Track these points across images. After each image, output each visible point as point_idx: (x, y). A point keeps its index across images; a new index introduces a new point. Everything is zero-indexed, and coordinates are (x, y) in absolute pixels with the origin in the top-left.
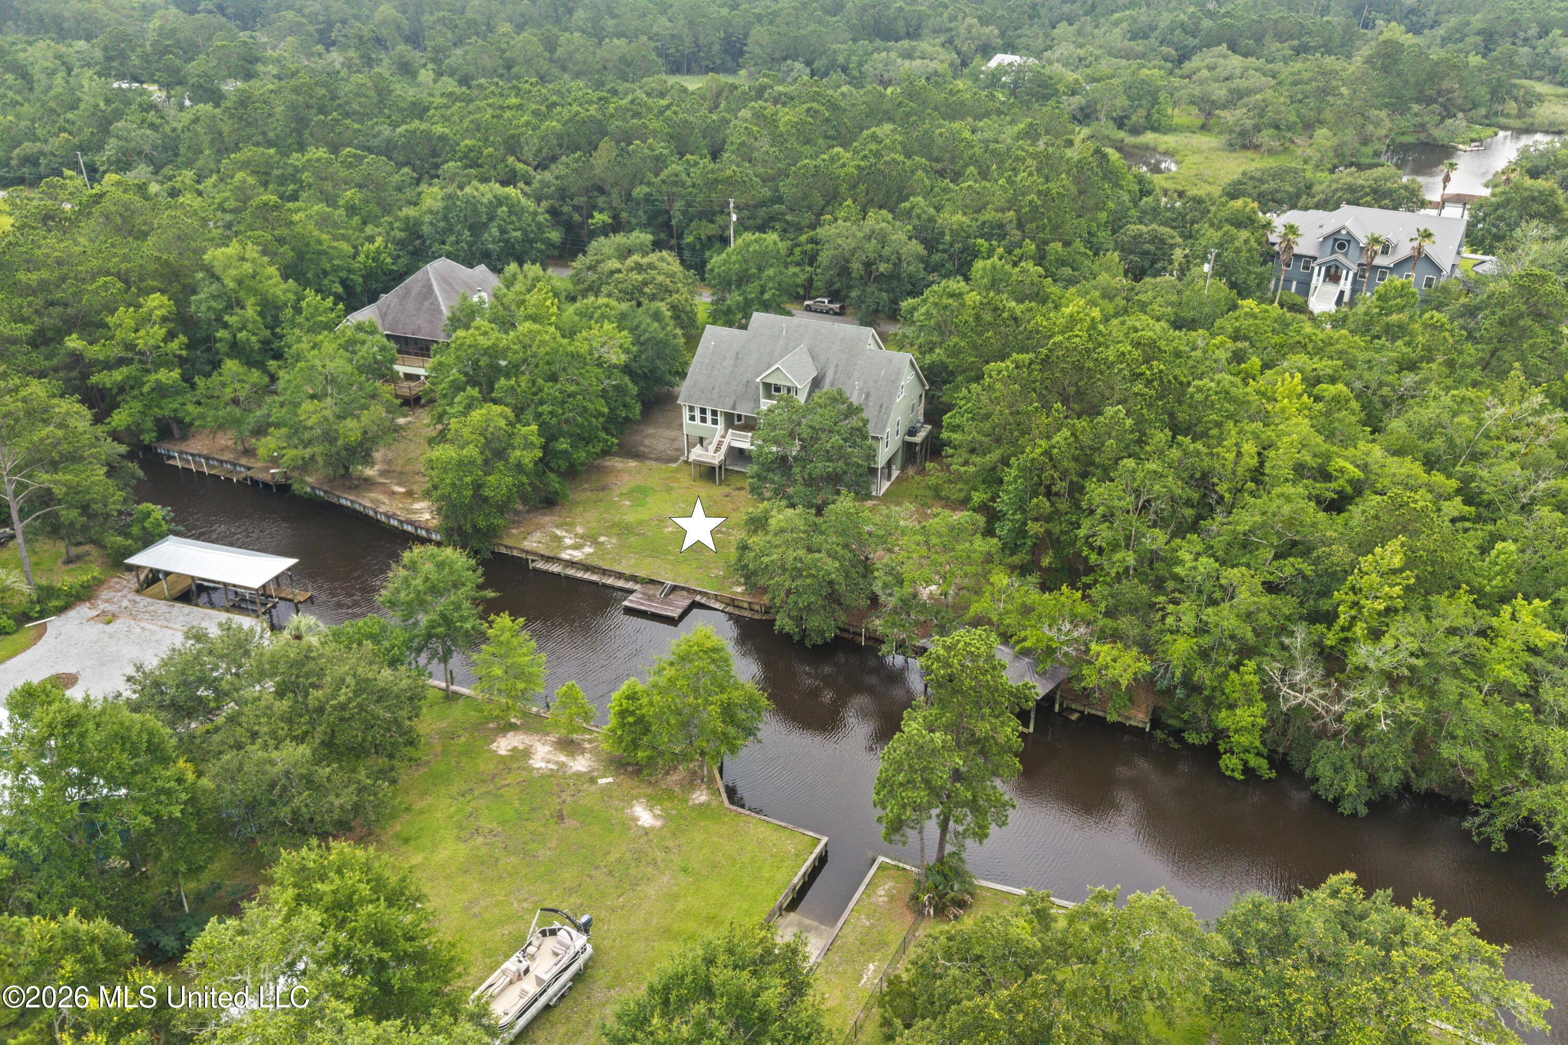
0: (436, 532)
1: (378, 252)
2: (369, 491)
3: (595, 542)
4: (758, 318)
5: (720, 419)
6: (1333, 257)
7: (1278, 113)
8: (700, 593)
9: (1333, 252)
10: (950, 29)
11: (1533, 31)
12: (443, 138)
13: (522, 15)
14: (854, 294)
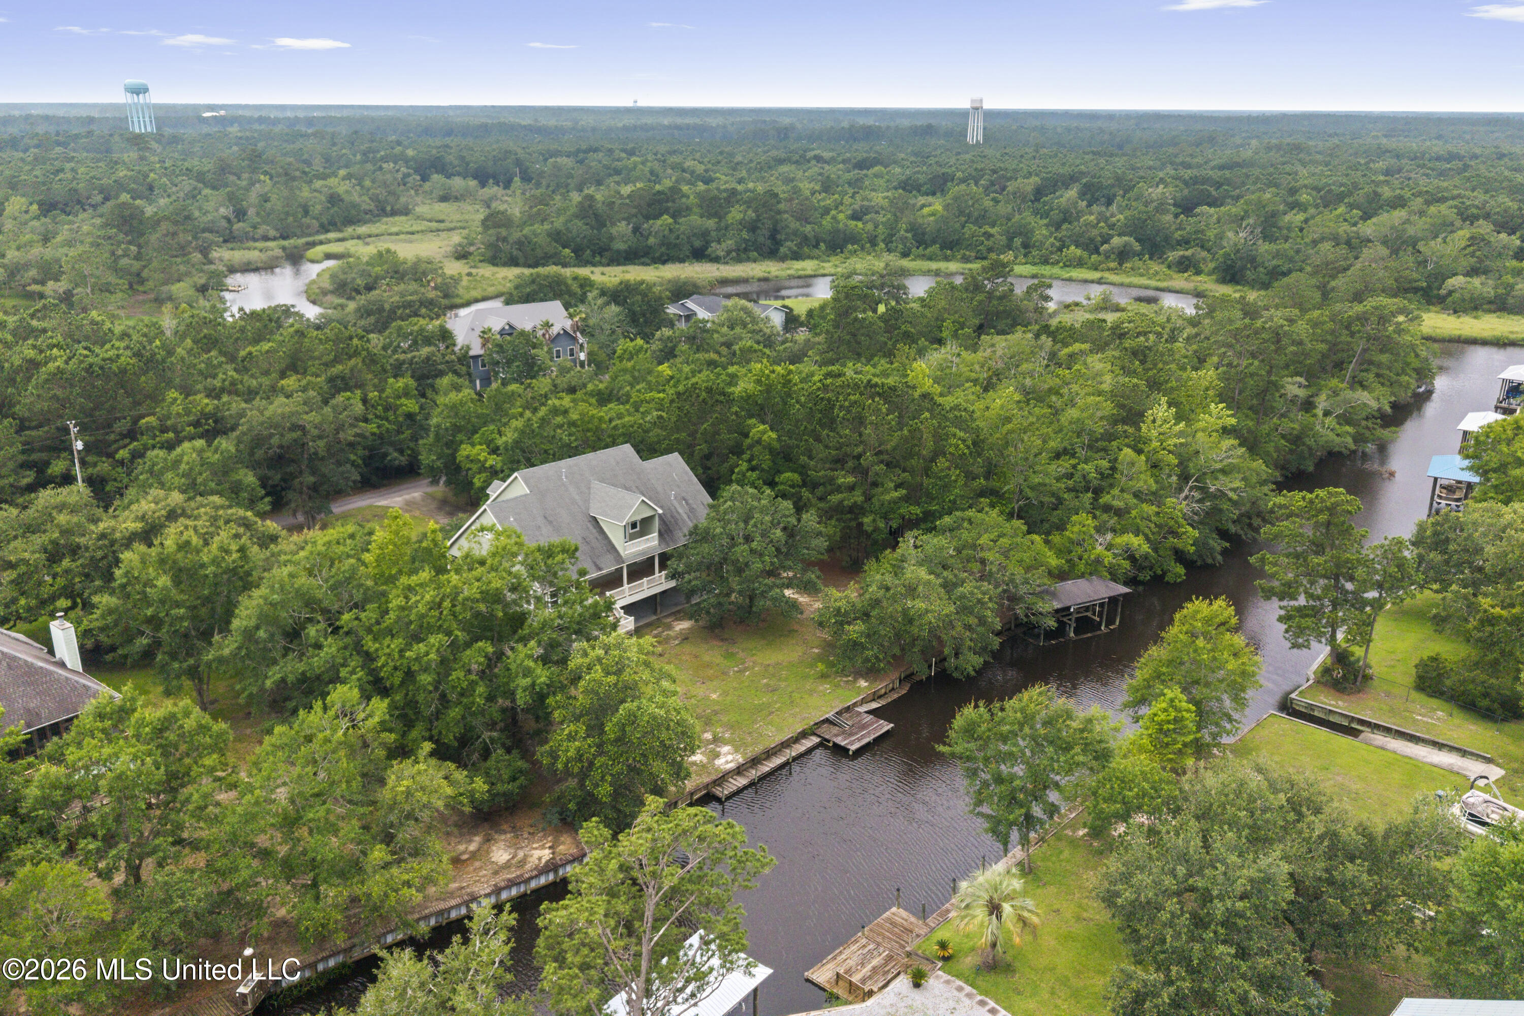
3: (715, 742)
8: (853, 706)
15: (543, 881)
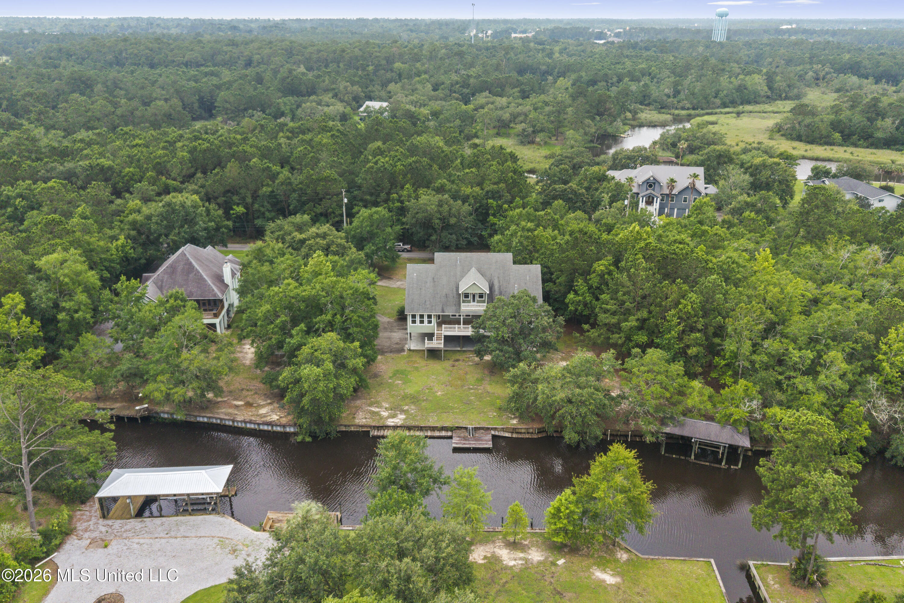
0: (290, 426)
1: (123, 246)
2: (218, 408)
3: (403, 411)
4: (438, 256)
5: (433, 320)
6: (649, 192)
7: (542, 124)
8: (492, 429)
9: (647, 189)
10: (334, 89)
11: (615, 79)
12: (110, 168)
13: (57, 90)
14: (434, 238)
15: (266, 428)
